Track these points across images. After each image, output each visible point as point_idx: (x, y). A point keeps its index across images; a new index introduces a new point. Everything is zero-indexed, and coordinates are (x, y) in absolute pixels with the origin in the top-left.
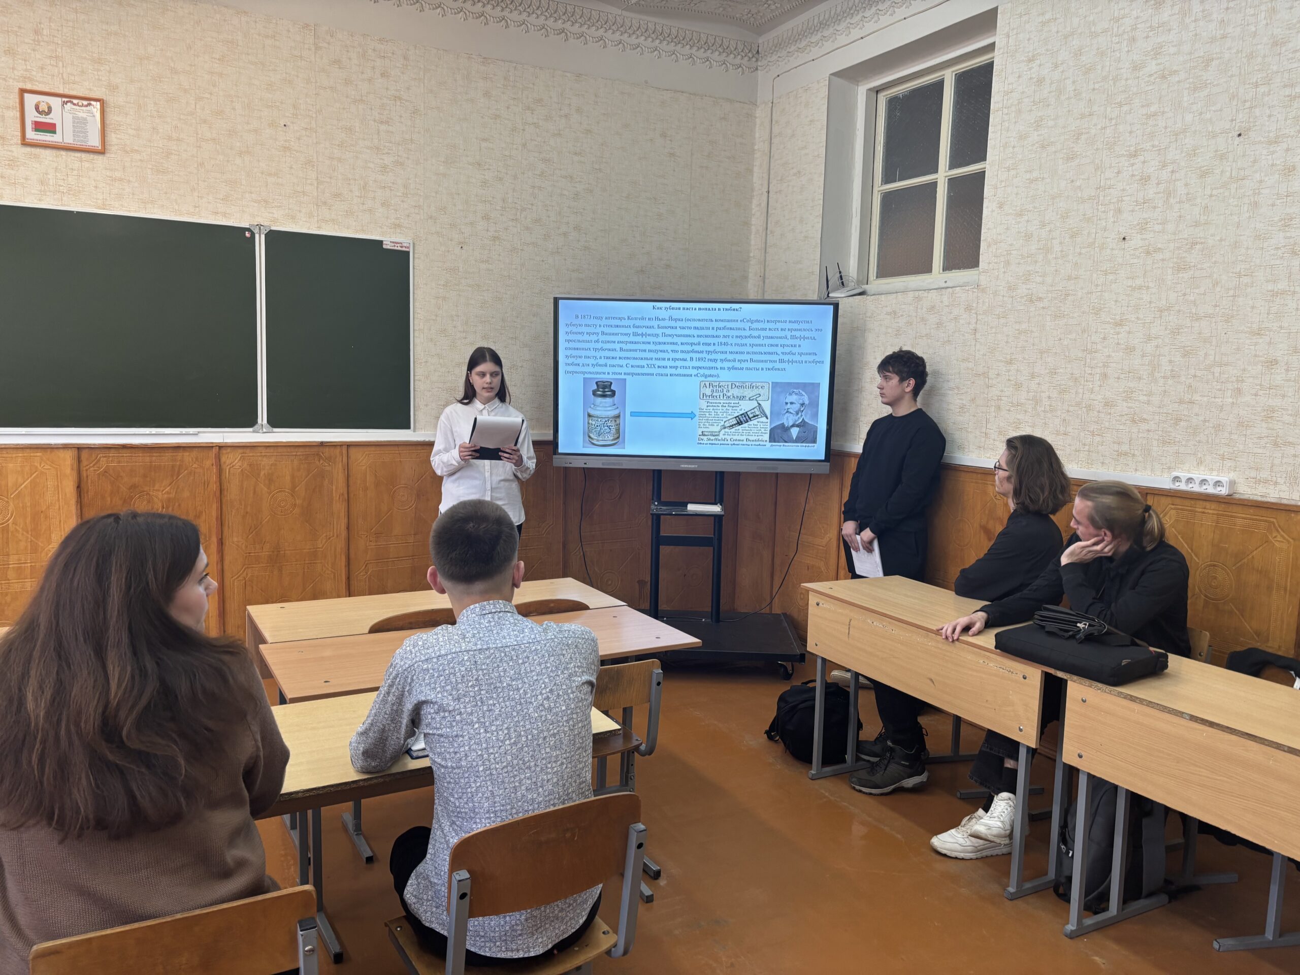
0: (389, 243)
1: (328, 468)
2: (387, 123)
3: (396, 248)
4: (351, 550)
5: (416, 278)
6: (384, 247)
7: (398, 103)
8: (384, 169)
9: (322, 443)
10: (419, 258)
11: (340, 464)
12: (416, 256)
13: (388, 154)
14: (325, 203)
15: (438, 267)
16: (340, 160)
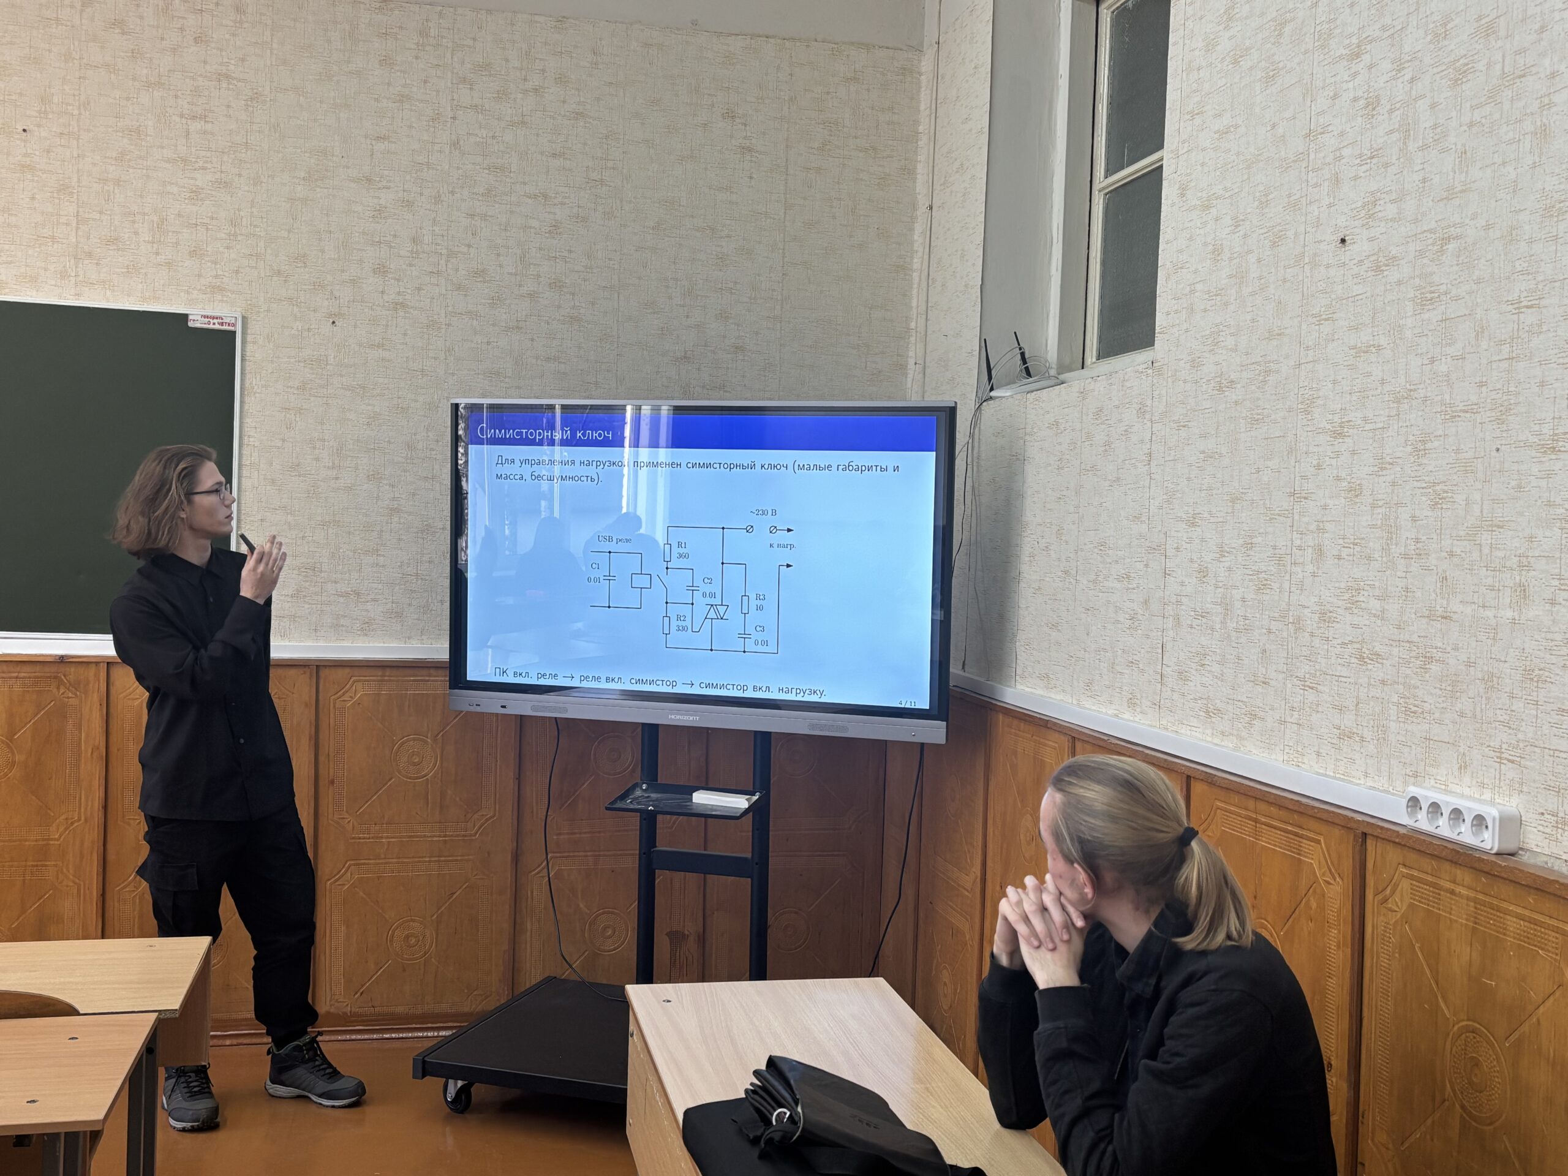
0: (199, 318)
1: (73, 701)
2: (204, 118)
3: (211, 326)
4: (109, 846)
5: (248, 376)
6: (191, 324)
7: (224, 85)
8: (196, 195)
9: (62, 657)
10: (254, 343)
11: (96, 695)
12: (249, 338)
13: (204, 169)
14: (90, 255)
15: (289, 357)
16: (117, 182)
